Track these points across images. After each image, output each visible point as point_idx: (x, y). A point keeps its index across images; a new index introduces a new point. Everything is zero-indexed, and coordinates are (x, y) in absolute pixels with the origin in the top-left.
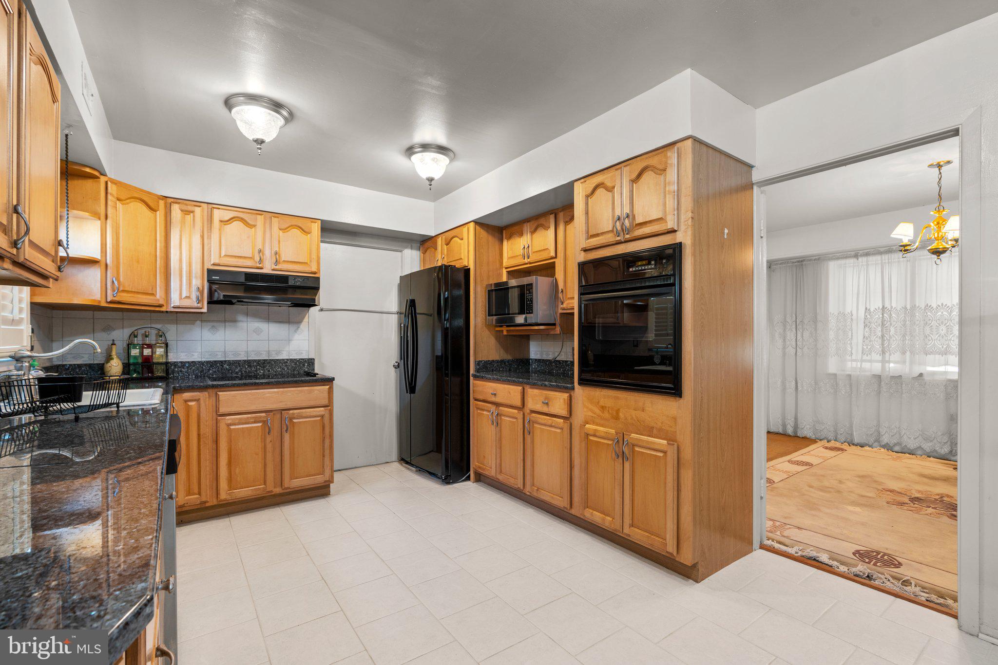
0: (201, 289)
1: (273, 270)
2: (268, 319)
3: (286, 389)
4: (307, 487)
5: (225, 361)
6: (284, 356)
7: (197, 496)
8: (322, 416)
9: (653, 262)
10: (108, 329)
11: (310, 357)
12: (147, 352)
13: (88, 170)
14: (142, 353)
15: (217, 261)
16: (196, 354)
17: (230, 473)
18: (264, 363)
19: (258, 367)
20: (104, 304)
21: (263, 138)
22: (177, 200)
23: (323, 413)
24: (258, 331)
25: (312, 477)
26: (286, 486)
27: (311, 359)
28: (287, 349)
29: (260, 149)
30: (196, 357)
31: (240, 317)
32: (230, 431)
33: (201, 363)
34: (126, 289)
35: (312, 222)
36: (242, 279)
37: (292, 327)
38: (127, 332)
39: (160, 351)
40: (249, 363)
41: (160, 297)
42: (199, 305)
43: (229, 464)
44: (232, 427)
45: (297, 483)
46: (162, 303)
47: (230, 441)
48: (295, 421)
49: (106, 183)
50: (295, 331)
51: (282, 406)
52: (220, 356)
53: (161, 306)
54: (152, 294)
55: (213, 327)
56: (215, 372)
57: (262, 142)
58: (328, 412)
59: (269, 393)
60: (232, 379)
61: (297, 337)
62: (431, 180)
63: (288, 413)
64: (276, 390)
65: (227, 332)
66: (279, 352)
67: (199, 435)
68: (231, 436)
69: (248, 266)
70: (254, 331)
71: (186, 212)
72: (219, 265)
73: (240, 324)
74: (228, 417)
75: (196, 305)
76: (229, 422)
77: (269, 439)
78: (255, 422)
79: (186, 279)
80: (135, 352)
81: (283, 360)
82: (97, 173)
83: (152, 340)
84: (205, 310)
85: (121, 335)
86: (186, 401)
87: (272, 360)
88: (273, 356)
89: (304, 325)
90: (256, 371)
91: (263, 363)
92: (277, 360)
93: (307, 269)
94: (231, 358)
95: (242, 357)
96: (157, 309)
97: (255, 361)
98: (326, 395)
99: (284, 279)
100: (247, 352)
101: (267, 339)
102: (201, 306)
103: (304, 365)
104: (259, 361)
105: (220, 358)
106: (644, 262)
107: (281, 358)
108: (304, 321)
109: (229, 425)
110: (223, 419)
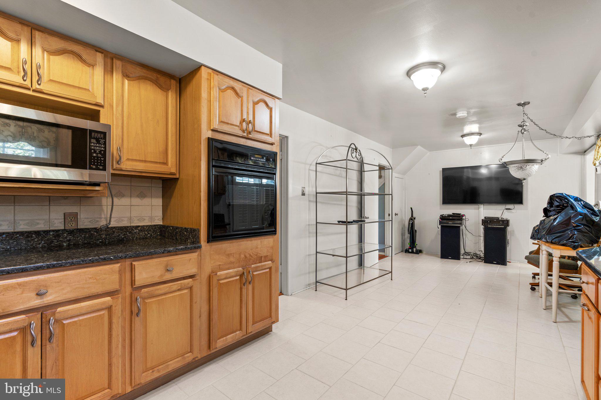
9: (265, 158)
106: (259, 156)
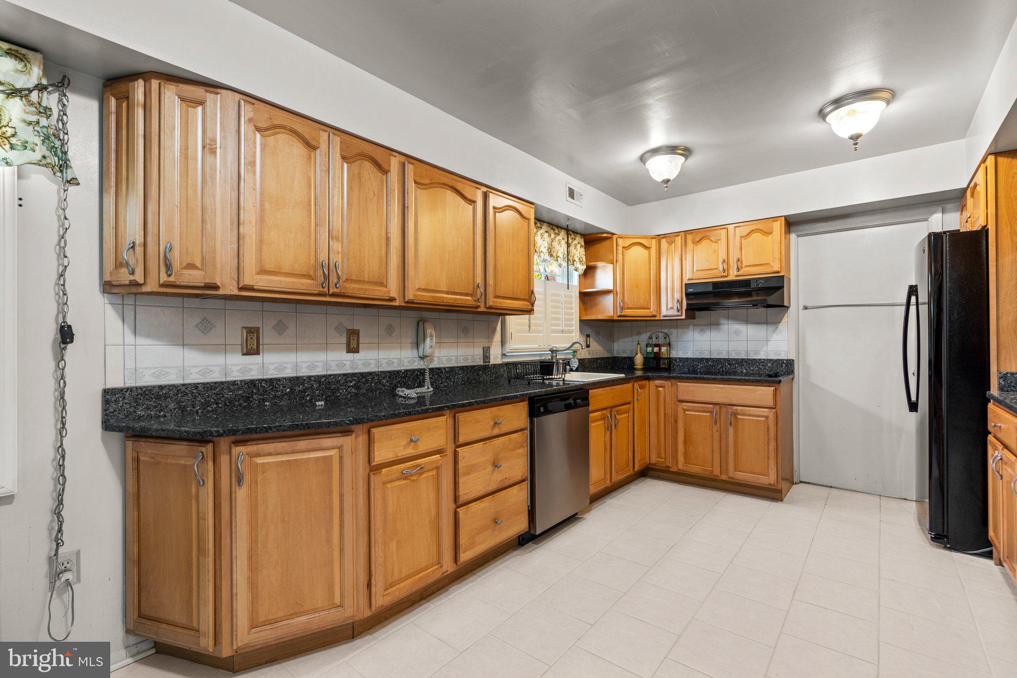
0: (680, 300)
1: (736, 276)
2: (747, 321)
3: (731, 386)
4: (752, 484)
5: (710, 359)
6: (762, 356)
7: (664, 460)
8: (767, 417)
10: (639, 333)
11: (789, 358)
12: (656, 349)
13: (605, 235)
14: (653, 350)
15: (691, 277)
16: (690, 352)
17: (685, 449)
18: (742, 362)
19: (737, 365)
20: (616, 318)
21: (666, 178)
22: (665, 236)
23: (767, 414)
24: (737, 333)
25: (756, 476)
26: (731, 475)
27: (790, 360)
28: (765, 349)
29: (666, 187)
30: (689, 355)
31: (723, 321)
32: (685, 414)
33: (693, 360)
34: (629, 307)
35: (773, 221)
36: (710, 289)
37: (771, 328)
38: (648, 335)
39: (664, 349)
40: (728, 360)
41: (653, 309)
42: (679, 313)
43: (685, 442)
44: (687, 412)
45: (741, 476)
46: (655, 314)
47: (685, 424)
48: (739, 417)
49: (617, 239)
50: (774, 331)
51: (726, 401)
52: (707, 355)
53: (655, 316)
54: (648, 308)
55: (702, 329)
56: (702, 367)
57: (668, 181)
58: (772, 414)
59: (716, 388)
60: (716, 374)
61: (775, 337)
62: (855, 138)
63: (732, 409)
64: (721, 386)
65: (712, 334)
66: (757, 352)
67: (665, 414)
68: (686, 420)
69: (716, 275)
70: (734, 332)
71: (670, 243)
72: (693, 279)
73: (722, 327)
74: (684, 404)
75: (677, 313)
76: (685, 407)
77: (715, 429)
78: (704, 412)
79: (670, 294)
80: (649, 349)
81: (760, 360)
82: (609, 235)
83: (661, 341)
84: (683, 317)
85: (644, 338)
86: (657, 387)
87: (749, 359)
88: (751, 355)
89: (782, 326)
90: (735, 368)
91: (740, 362)
92: (754, 359)
93: (768, 270)
94: (715, 356)
95: (724, 356)
96: (653, 318)
97: (734, 359)
98: (771, 396)
99: (747, 283)
100: (728, 352)
101: (746, 339)
102: (680, 314)
103: (782, 366)
104: (738, 359)
105: (706, 355)
107: (759, 358)
108: (783, 321)
109: (685, 410)
110: (680, 404)
